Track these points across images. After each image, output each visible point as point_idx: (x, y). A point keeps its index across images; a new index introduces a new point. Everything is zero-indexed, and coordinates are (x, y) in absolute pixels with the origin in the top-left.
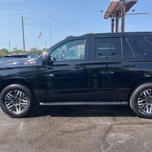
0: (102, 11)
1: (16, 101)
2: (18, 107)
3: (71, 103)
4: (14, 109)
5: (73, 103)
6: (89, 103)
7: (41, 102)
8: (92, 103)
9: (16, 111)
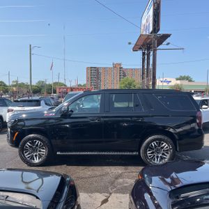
0: (130, 43)
1: (34, 150)
2: (36, 156)
3: (86, 153)
4: (32, 158)
5: (89, 153)
6: (103, 153)
7: (58, 151)
8: (106, 153)
9: (34, 159)
